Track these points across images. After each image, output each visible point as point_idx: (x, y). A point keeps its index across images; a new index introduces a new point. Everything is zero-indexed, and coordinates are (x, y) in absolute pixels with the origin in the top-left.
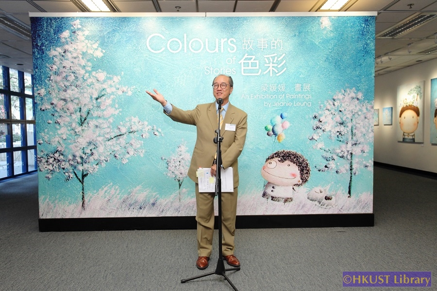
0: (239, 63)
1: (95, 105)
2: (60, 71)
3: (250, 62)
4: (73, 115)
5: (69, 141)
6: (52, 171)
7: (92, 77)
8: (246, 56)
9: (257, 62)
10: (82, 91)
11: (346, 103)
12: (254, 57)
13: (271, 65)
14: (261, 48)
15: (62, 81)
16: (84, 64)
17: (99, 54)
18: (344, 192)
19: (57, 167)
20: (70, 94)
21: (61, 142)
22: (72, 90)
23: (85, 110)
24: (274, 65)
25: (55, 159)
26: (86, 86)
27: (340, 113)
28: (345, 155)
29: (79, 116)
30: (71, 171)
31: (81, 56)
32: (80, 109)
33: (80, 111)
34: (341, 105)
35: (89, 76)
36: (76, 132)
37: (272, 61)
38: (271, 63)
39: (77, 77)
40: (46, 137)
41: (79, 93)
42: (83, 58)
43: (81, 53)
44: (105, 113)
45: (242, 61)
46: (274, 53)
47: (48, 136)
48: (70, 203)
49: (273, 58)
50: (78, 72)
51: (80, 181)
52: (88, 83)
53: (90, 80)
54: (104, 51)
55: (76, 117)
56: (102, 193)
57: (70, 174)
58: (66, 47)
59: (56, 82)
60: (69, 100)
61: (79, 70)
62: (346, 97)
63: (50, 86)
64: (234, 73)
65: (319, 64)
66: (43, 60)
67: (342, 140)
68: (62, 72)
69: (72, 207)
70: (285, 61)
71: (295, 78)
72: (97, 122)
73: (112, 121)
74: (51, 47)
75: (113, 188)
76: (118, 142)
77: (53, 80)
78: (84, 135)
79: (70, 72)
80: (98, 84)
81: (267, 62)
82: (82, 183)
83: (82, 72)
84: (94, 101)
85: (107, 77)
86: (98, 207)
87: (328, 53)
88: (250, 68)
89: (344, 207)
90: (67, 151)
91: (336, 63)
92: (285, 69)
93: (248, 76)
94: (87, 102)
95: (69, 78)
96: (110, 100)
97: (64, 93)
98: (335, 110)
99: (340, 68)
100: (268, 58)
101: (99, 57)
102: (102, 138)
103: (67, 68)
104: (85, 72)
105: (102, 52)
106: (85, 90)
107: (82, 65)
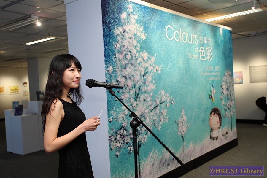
1: (143, 81)
2: (122, 49)
4: (131, 91)
6: (120, 147)
7: (140, 57)
9: (204, 51)
10: (135, 69)
11: (228, 78)
12: (203, 48)
14: (205, 43)
15: (123, 59)
16: (136, 45)
17: (143, 37)
18: (230, 128)
19: (123, 143)
21: (125, 118)
22: (130, 68)
23: (137, 86)
25: (121, 135)
26: (138, 65)
28: (229, 107)
29: (135, 92)
30: (132, 144)
31: (133, 37)
32: (135, 85)
33: (135, 87)
35: (139, 55)
36: (133, 107)
37: (208, 51)
38: (208, 53)
39: (132, 56)
40: (114, 115)
41: (133, 71)
42: (135, 39)
43: (133, 34)
44: (148, 88)
45: (200, 51)
46: (209, 47)
47: (116, 113)
50: (132, 51)
52: (139, 62)
53: (139, 60)
54: (146, 35)
55: (132, 92)
56: (149, 158)
57: (131, 147)
58: (125, 27)
59: (119, 60)
60: (128, 77)
61: (133, 50)
62: (228, 74)
63: (116, 64)
65: (220, 55)
66: (110, 37)
68: (123, 51)
70: (212, 52)
71: (215, 63)
72: (145, 96)
73: (152, 95)
74: (116, 26)
75: (155, 153)
76: (156, 112)
77: (118, 58)
78: (138, 109)
79: (128, 51)
80: (143, 63)
82: (138, 154)
84: (142, 78)
85: (148, 57)
86: (148, 173)
87: (222, 49)
88: (202, 55)
90: (128, 126)
92: (212, 57)
93: (202, 60)
94: (138, 79)
95: (127, 57)
96: (151, 76)
97: (125, 70)
98: (226, 82)
99: (226, 58)
101: (143, 40)
102: (148, 110)
103: (126, 47)
104: (136, 52)
105: (145, 35)
106: (137, 67)
107: (135, 45)
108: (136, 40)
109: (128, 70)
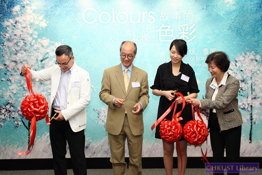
0: (158, 31)
1: (40, 66)
2: (12, 38)
3: (166, 30)
5: (19, 95)
6: (4, 120)
7: (38, 43)
8: (163, 26)
9: (172, 30)
10: (30, 54)
11: (246, 64)
12: (169, 27)
13: (184, 33)
14: (175, 20)
15: (14, 46)
16: (32, 33)
17: (44, 24)
18: (245, 138)
19: (8, 116)
20: (20, 56)
21: (12, 96)
22: (22, 54)
24: (185, 33)
25: (6, 110)
26: (33, 51)
27: (241, 72)
28: (246, 107)
30: (20, 119)
31: (29, 26)
34: (242, 65)
35: (36, 42)
36: (24, 88)
37: (184, 30)
38: (183, 32)
39: (25, 43)
41: (27, 56)
42: (30, 28)
43: (29, 23)
45: (160, 30)
46: (186, 24)
47: (1, 91)
48: (18, 147)
49: (185, 27)
50: (26, 39)
51: (27, 128)
52: (35, 48)
53: (36, 46)
54: (48, 22)
56: (44, 137)
57: (19, 122)
58: (17, 19)
59: (8, 47)
60: (19, 61)
61: (27, 38)
62: (246, 59)
63: (3, 51)
64: (153, 39)
65: (223, 31)
67: (243, 94)
69: (20, 149)
70: (194, 30)
71: (203, 43)
74: (5, 19)
77: (6, 45)
79: (20, 39)
80: (43, 49)
81: (180, 31)
82: (29, 130)
83: (30, 39)
84: (40, 63)
85: (50, 43)
86: (41, 150)
87: (231, 23)
88: (166, 35)
89: (246, 152)
90: (17, 103)
91: (237, 31)
92: (195, 36)
93: (164, 42)
94: (33, 64)
95: (19, 44)
96: (52, 61)
97: (15, 56)
98: (237, 70)
99: (241, 35)
100: (181, 28)
101: (43, 27)
102: (46, 93)
103: (18, 36)
104: (32, 39)
105: (46, 23)
106: (32, 53)
107: (30, 33)
108: (32, 29)
109: (19, 56)
